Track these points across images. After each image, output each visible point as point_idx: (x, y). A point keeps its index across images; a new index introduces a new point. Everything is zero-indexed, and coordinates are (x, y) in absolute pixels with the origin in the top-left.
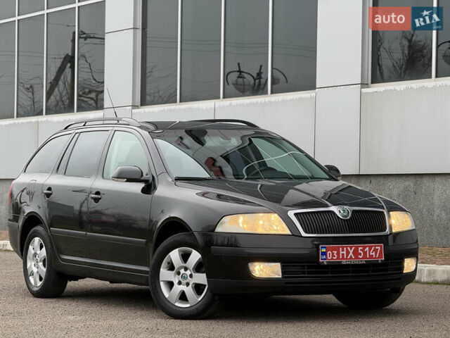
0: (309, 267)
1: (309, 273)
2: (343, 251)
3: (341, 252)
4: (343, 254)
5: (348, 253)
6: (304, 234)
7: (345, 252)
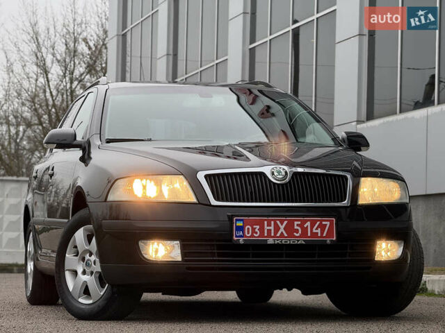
0: (219, 247)
1: (219, 255)
2: (269, 225)
3: (266, 228)
4: (269, 231)
5: (277, 229)
6: (214, 202)
7: (272, 228)
